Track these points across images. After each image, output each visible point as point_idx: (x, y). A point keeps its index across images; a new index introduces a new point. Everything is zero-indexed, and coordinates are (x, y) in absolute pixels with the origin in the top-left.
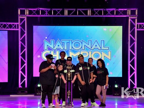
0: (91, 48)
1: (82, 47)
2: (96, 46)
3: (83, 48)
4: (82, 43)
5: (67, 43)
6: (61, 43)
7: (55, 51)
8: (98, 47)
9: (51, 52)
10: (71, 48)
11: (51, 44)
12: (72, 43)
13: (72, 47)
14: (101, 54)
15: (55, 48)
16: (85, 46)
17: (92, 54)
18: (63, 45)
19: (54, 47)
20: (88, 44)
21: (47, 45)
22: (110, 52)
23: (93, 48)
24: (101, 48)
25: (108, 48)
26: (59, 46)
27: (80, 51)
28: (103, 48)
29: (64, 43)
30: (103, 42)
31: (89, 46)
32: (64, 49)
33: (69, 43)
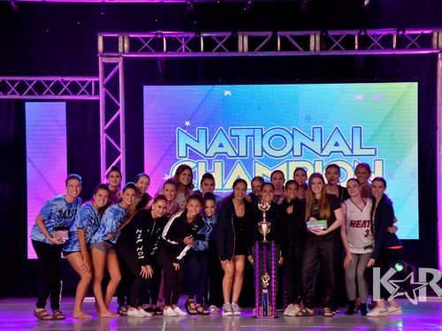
0: (322, 150)
1: (292, 149)
2: (337, 144)
3: (297, 152)
4: (292, 136)
5: (247, 136)
6: (229, 137)
7: (210, 161)
8: (343, 147)
9: (197, 166)
10: (258, 152)
11: (198, 141)
12: (263, 136)
13: (263, 150)
15: (211, 153)
16: (302, 144)
17: (323, 168)
18: (234, 142)
19: (207, 151)
20: (313, 140)
21: (187, 145)
23: (326, 152)
24: (352, 151)
25: (372, 152)
26: (221, 146)
27: (288, 162)
28: (357, 151)
29: (238, 136)
31: (316, 146)
32: (238, 156)
33: (253, 136)
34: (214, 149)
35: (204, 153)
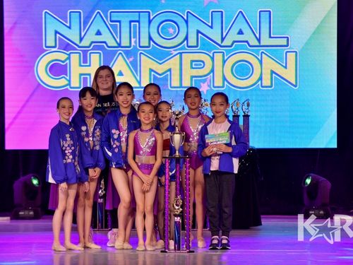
0: (223, 39)
1: (186, 38)
2: (241, 32)
3: (192, 41)
4: (187, 22)
5: (131, 22)
6: (109, 23)
7: (85, 53)
8: (248, 36)
9: (69, 58)
10: (145, 42)
11: (70, 28)
12: (150, 22)
13: (150, 38)
14: (261, 62)
15: (85, 43)
16: (198, 32)
17: (224, 62)
18: (115, 27)
19: (81, 39)
20: (211, 27)
21: (56, 32)
22: (291, 57)
23: (227, 42)
24: (259, 40)
25: (284, 42)
26: (99, 33)
27: (181, 53)
28: (266, 40)
29: (119, 22)
30: (265, 16)
31: (215, 34)
32: (119, 45)
33: (138, 22)
34: (90, 37)
35: (78, 42)
